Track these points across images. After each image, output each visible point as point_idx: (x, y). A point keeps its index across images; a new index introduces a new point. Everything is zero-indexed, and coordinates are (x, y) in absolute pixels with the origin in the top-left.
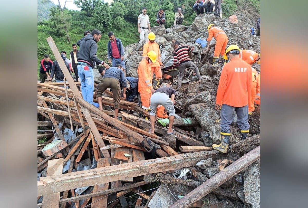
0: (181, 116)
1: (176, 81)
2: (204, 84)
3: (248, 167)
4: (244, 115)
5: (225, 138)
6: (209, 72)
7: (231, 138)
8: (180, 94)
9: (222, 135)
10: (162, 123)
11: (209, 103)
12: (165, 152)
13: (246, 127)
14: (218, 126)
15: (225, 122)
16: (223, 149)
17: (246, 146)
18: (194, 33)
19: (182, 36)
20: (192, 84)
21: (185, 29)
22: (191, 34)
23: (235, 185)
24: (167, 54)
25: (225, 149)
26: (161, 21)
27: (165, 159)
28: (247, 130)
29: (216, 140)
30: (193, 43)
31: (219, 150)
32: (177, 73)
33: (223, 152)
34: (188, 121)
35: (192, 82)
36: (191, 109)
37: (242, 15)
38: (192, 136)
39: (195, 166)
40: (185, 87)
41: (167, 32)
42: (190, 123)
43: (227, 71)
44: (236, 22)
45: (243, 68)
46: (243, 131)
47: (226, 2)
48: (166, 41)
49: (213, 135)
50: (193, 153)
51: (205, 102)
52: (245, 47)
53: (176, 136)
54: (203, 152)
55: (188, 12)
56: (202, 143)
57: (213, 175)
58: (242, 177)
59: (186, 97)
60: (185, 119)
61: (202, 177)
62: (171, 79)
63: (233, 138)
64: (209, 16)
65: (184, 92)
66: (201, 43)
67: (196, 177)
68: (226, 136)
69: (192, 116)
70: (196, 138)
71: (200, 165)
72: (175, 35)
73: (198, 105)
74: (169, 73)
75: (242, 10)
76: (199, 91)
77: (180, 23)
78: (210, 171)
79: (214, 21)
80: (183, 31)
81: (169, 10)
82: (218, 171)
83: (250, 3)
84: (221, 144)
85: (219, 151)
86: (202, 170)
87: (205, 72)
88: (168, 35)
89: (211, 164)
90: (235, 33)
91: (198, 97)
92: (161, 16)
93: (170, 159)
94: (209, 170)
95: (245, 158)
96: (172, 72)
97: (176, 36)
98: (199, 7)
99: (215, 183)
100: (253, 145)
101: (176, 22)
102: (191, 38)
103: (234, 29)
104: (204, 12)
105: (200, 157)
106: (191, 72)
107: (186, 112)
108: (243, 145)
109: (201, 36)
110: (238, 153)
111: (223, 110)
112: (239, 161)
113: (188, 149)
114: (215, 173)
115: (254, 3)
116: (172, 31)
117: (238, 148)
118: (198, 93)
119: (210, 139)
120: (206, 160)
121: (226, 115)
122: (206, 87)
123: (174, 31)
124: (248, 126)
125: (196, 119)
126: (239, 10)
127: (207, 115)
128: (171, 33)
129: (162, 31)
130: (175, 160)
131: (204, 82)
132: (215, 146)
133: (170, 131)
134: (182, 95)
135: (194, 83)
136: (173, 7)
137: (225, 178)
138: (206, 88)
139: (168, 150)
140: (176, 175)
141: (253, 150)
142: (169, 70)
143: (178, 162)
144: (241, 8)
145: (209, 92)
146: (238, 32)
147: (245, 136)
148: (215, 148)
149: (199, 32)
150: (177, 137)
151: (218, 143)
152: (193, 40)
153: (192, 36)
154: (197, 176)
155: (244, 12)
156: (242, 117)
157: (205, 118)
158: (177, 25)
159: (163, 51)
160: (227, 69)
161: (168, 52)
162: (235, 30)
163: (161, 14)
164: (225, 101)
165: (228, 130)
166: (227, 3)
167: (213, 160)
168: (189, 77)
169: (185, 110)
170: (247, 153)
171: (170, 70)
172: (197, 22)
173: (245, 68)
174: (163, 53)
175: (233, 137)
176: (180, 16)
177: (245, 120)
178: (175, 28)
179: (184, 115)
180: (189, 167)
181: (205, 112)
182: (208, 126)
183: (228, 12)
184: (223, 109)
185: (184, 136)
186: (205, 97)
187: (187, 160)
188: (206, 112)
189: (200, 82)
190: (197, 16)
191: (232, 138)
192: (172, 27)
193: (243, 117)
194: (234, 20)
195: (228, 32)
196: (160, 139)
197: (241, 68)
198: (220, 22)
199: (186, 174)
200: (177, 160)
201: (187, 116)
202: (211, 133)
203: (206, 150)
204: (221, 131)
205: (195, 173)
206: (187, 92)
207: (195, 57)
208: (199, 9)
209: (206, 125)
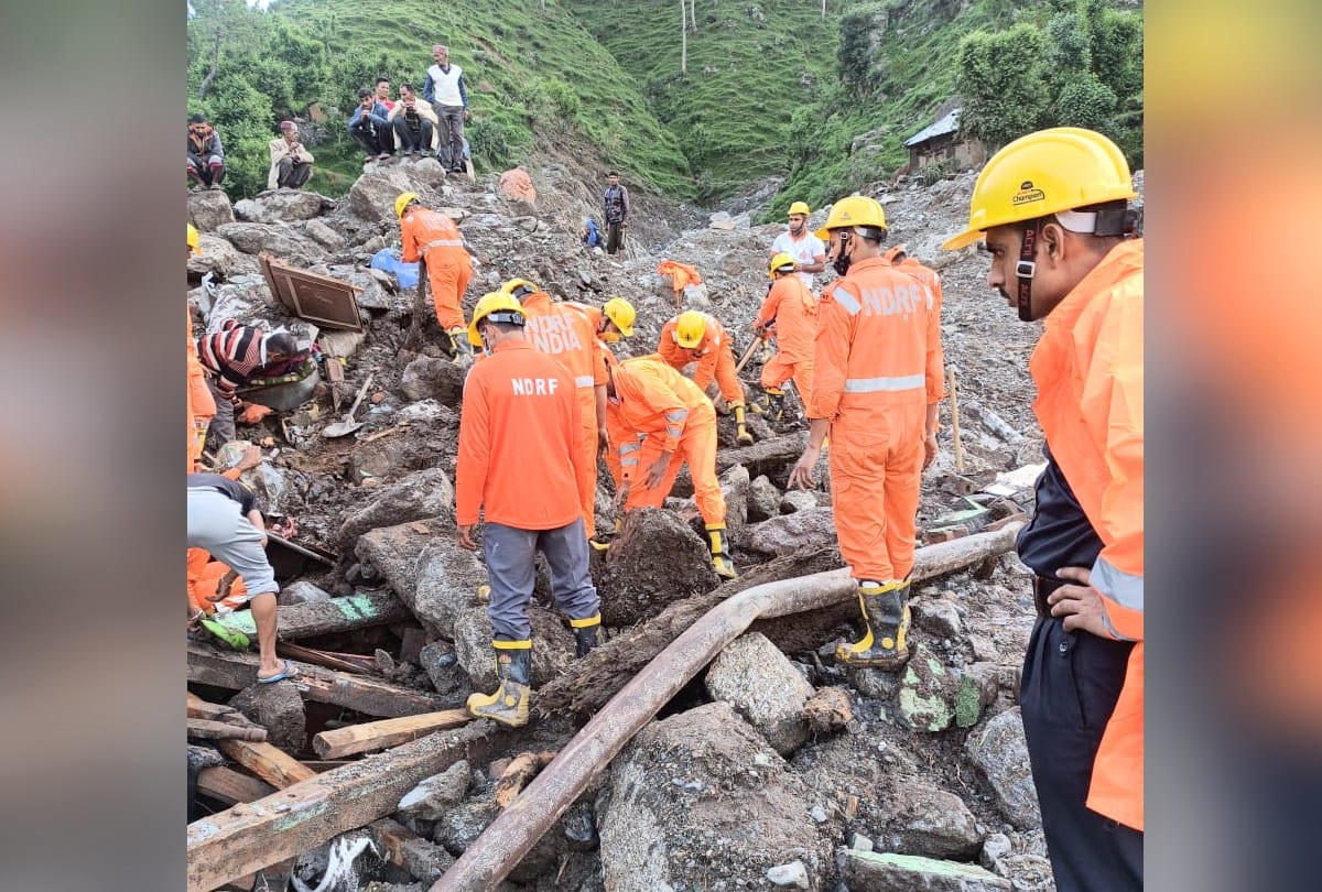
0: (327, 588)
1: (295, 428)
2: (422, 436)
3: (609, 766)
4: (574, 557)
5: (514, 663)
6: (440, 387)
7: (539, 656)
8: (316, 489)
9: (499, 652)
10: (225, 637)
11: (445, 517)
12: (247, 778)
13: (587, 605)
14: (485, 612)
15: (504, 596)
16: (509, 708)
17: (591, 683)
18: (364, 229)
19: (311, 236)
20: (371, 439)
21: (324, 209)
22: (352, 231)
23: (565, 857)
24: (241, 312)
25: (520, 707)
26: (204, 169)
27: (238, 815)
28: (593, 615)
29: (481, 676)
30: (361, 267)
31: (494, 719)
32: (297, 392)
33: (514, 722)
34: (359, 607)
35: (370, 431)
36: (366, 550)
37: (557, 169)
38: (382, 673)
39: (396, 816)
40: (340, 456)
41: (240, 217)
42: (369, 615)
43: (485, 392)
44: (530, 197)
45: (542, 381)
46: (578, 624)
47: (493, 114)
48: (233, 252)
49: (468, 655)
50: (382, 755)
51: (428, 516)
52: (567, 291)
53: (305, 685)
54: (427, 740)
55: (340, 136)
56: (427, 698)
57: (474, 839)
58: (589, 816)
59: (346, 496)
60: (344, 600)
61: (429, 859)
62: (273, 422)
63: (550, 655)
64: (421, 164)
65: (335, 477)
66: (397, 270)
67: (399, 864)
68: (513, 654)
69: (375, 581)
70: (399, 679)
71: (415, 805)
72: (279, 232)
73: (398, 533)
74: (261, 393)
75: (553, 152)
76: (404, 466)
77: (298, 183)
78: (459, 823)
79: (444, 188)
80: (315, 215)
81: (254, 121)
82: (492, 814)
83: (578, 130)
84: (501, 689)
85: (498, 722)
86: (427, 826)
87: (425, 389)
88: (243, 229)
89: (464, 786)
90: (526, 239)
91: (396, 496)
92: (199, 144)
93: (262, 811)
94: (455, 817)
95: (593, 735)
96: (272, 390)
97: (281, 236)
98: (372, 126)
99: (479, 873)
100: (616, 673)
101: (277, 176)
102: (352, 246)
103: (520, 222)
104: (396, 147)
105: (416, 766)
106: (360, 388)
107: (349, 568)
108: (580, 681)
109: (395, 242)
110: (568, 716)
111: (491, 548)
112: (571, 754)
113: (357, 740)
114: (481, 827)
115: (592, 131)
116: (265, 214)
117: (564, 697)
118: (398, 477)
119: (460, 673)
120: (442, 777)
121: (503, 567)
122: (432, 449)
123: (274, 216)
124: (594, 600)
125: (393, 593)
126: (545, 149)
127: (440, 572)
128: (257, 220)
129: (213, 210)
130: (288, 810)
131: (421, 431)
132: (478, 701)
133: (271, 667)
134: (330, 491)
135: (380, 435)
136: (268, 110)
137: (519, 839)
138: (435, 454)
139: (264, 762)
140: (308, 878)
141: (620, 693)
142: (254, 382)
143: (308, 816)
144: (547, 143)
145: (442, 472)
146: (536, 234)
147: (588, 640)
148: (477, 713)
149: (382, 223)
150: (306, 689)
151: (490, 685)
152: (361, 256)
153: (354, 240)
154: (404, 859)
155: (562, 158)
156: (568, 567)
157: (433, 584)
158: (285, 189)
159: (218, 300)
160: (483, 384)
161: (248, 306)
162: (525, 225)
163: (201, 138)
164: (494, 509)
165: (522, 628)
166: (494, 120)
167: (473, 766)
168: (353, 410)
169: (346, 559)
170: (598, 710)
171: (261, 383)
172: (371, 183)
173: (551, 381)
174: (221, 308)
175: (547, 649)
176: (293, 155)
177: (581, 576)
178: (277, 200)
179: (342, 578)
180: (365, 827)
181: (427, 557)
182: (447, 616)
183: (504, 152)
184: (491, 543)
185: (342, 678)
186: (427, 494)
187: (353, 795)
188: (435, 559)
189: (404, 432)
190: (368, 162)
191: (546, 657)
192: (262, 197)
193: (571, 566)
194: (521, 187)
195: (497, 233)
196: (219, 717)
197: (538, 381)
198: (465, 191)
199: (355, 861)
200: (304, 804)
201: (356, 585)
202: (461, 649)
203: (442, 728)
204: (493, 634)
205: (398, 849)
206: (348, 473)
207: (376, 327)
208: (374, 133)
209: (436, 616)
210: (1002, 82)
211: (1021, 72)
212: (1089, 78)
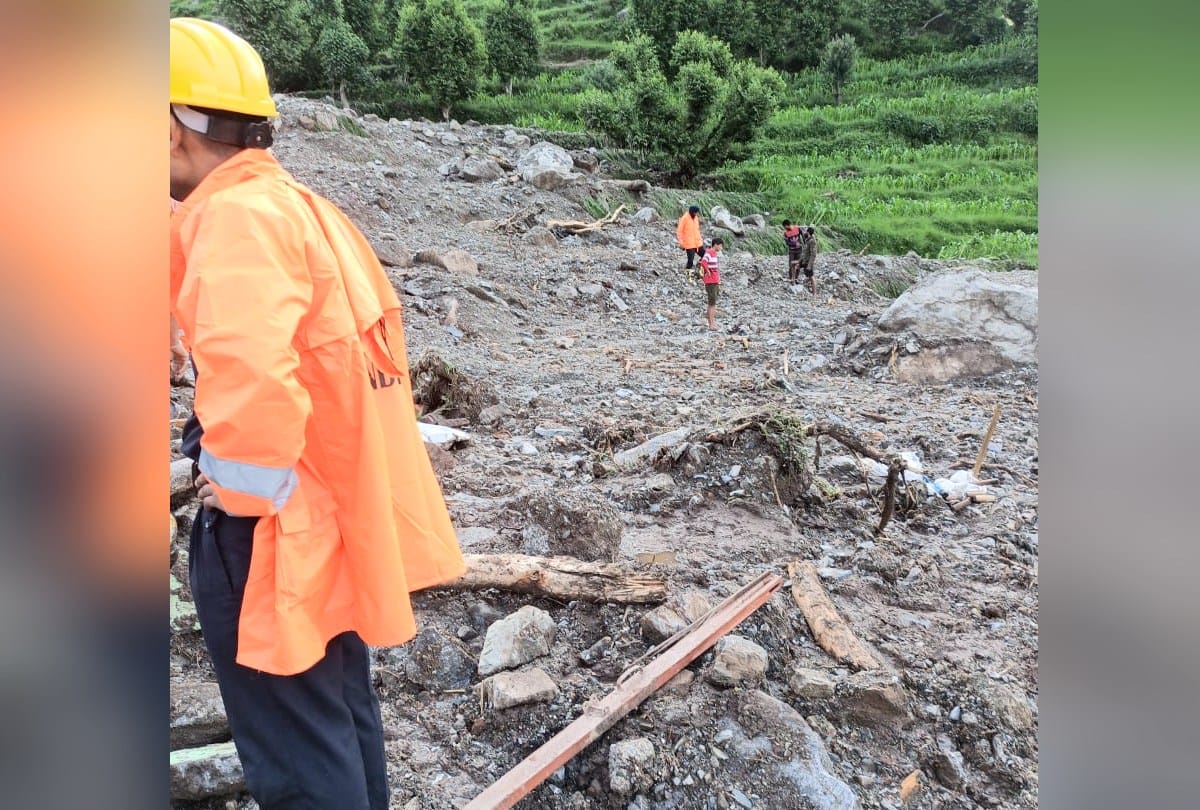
210: (265, 13)
211: (281, 7)
212: (344, 27)
